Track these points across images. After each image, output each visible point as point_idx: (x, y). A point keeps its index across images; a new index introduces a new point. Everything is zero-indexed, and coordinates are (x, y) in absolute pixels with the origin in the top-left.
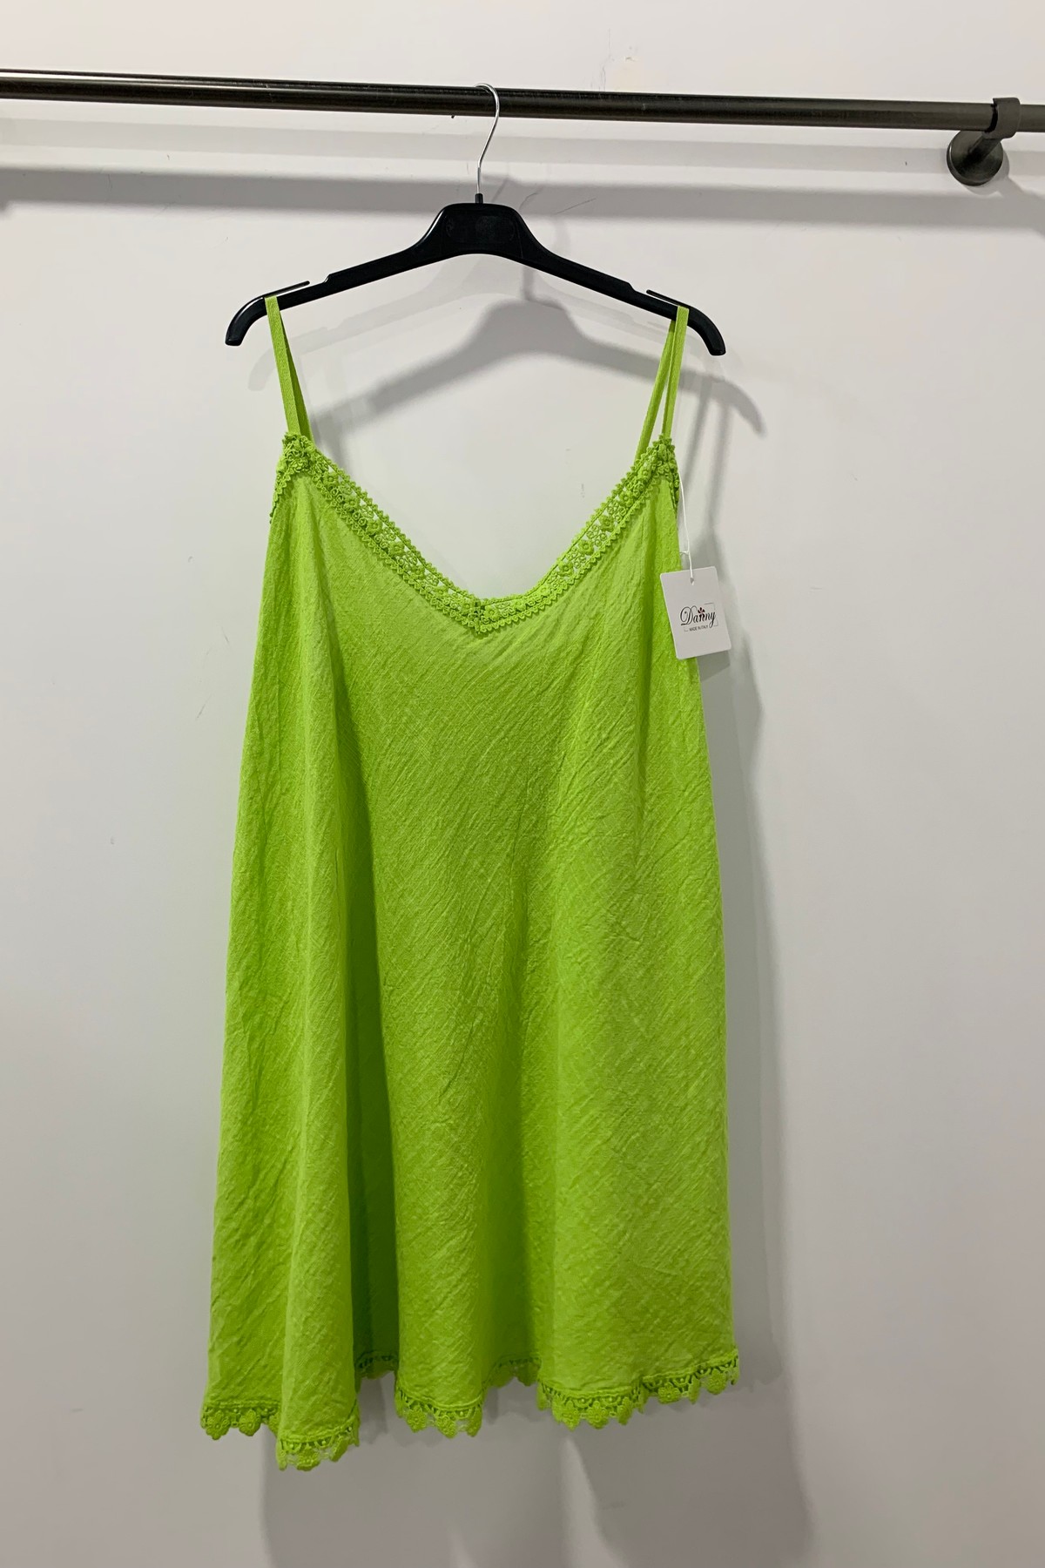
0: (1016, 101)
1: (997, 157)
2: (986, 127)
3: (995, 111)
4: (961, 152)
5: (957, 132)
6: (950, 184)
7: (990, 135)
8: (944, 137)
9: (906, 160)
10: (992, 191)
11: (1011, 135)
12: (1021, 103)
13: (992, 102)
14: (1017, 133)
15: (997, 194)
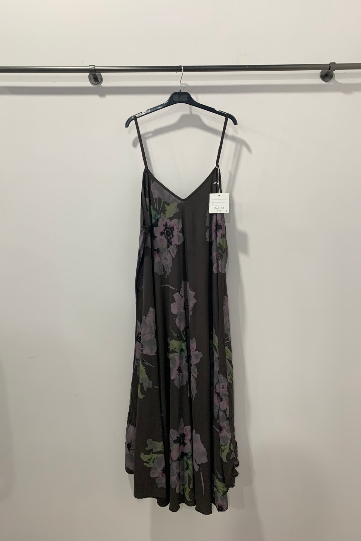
0: (335, 63)
1: (332, 75)
2: (328, 69)
3: (330, 65)
4: (324, 74)
5: (321, 71)
6: (320, 81)
7: (329, 71)
8: (319, 72)
9: (311, 76)
10: (331, 83)
11: (334, 71)
12: (336, 63)
13: (329, 63)
14: (336, 70)
15: (332, 83)
